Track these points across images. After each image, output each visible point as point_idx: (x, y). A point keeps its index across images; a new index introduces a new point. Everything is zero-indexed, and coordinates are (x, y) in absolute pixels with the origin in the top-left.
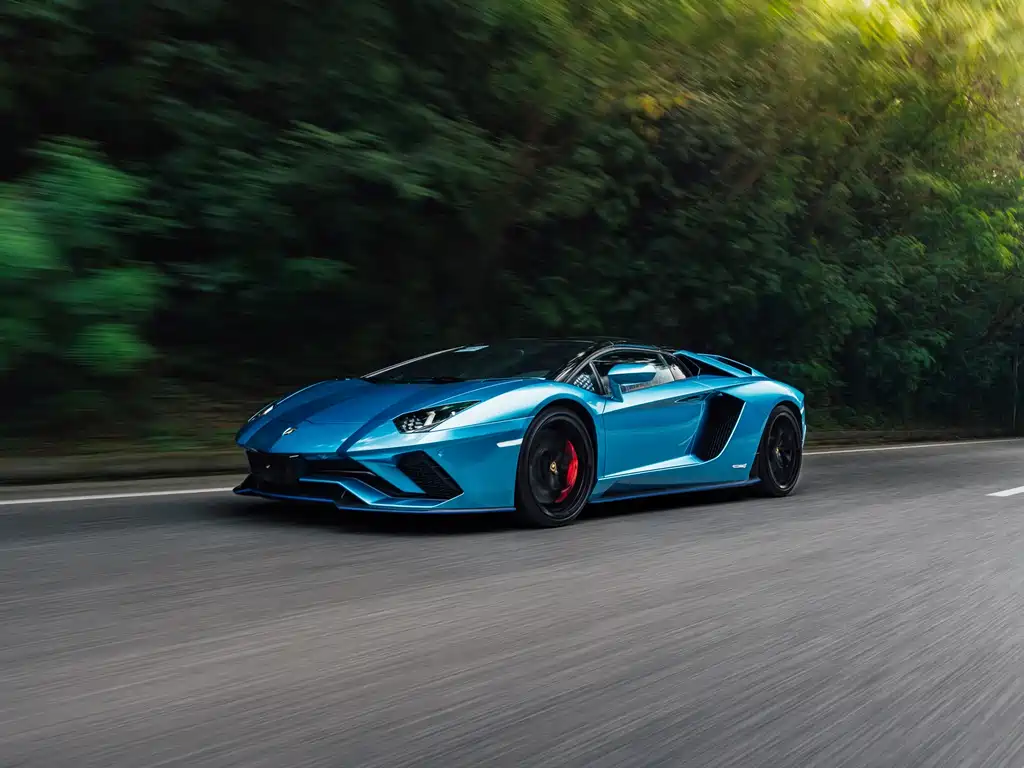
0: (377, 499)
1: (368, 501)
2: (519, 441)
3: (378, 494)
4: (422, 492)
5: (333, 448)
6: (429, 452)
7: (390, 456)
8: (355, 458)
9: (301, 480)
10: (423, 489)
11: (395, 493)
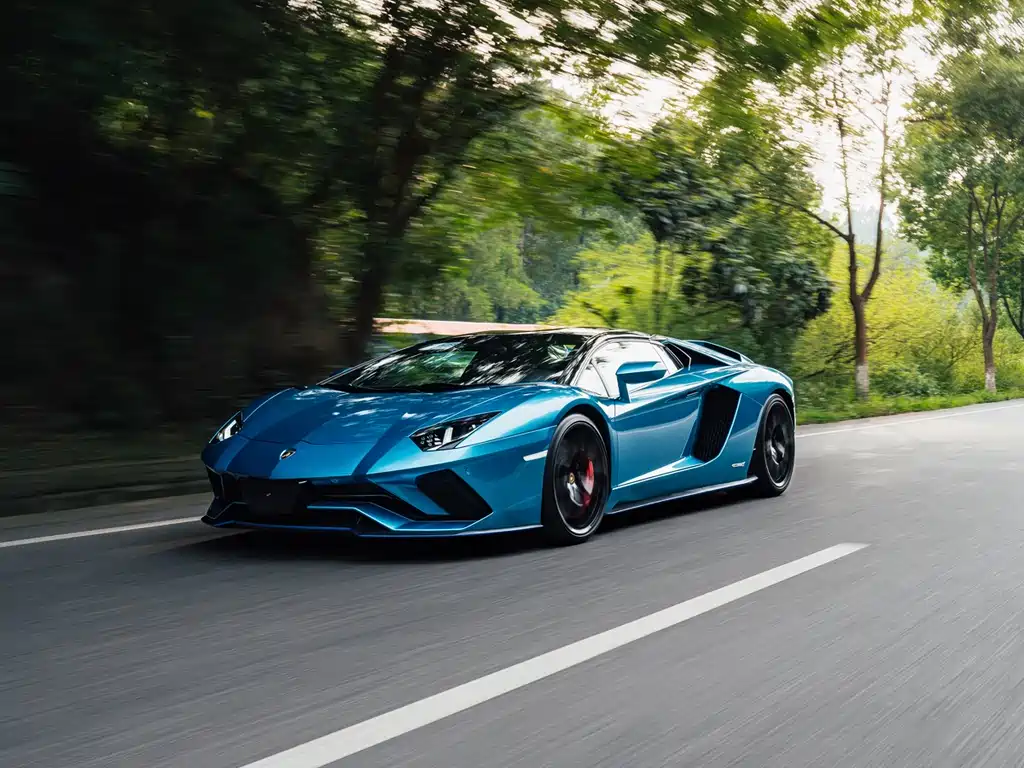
0: (401, 524)
1: (392, 527)
2: (544, 454)
3: (399, 519)
4: (445, 514)
5: (348, 470)
6: (457, 470)
7: (414, 476)
8: (374, 481)
9: (309, 507)
10: (447, 510)
11: (419, 517)
